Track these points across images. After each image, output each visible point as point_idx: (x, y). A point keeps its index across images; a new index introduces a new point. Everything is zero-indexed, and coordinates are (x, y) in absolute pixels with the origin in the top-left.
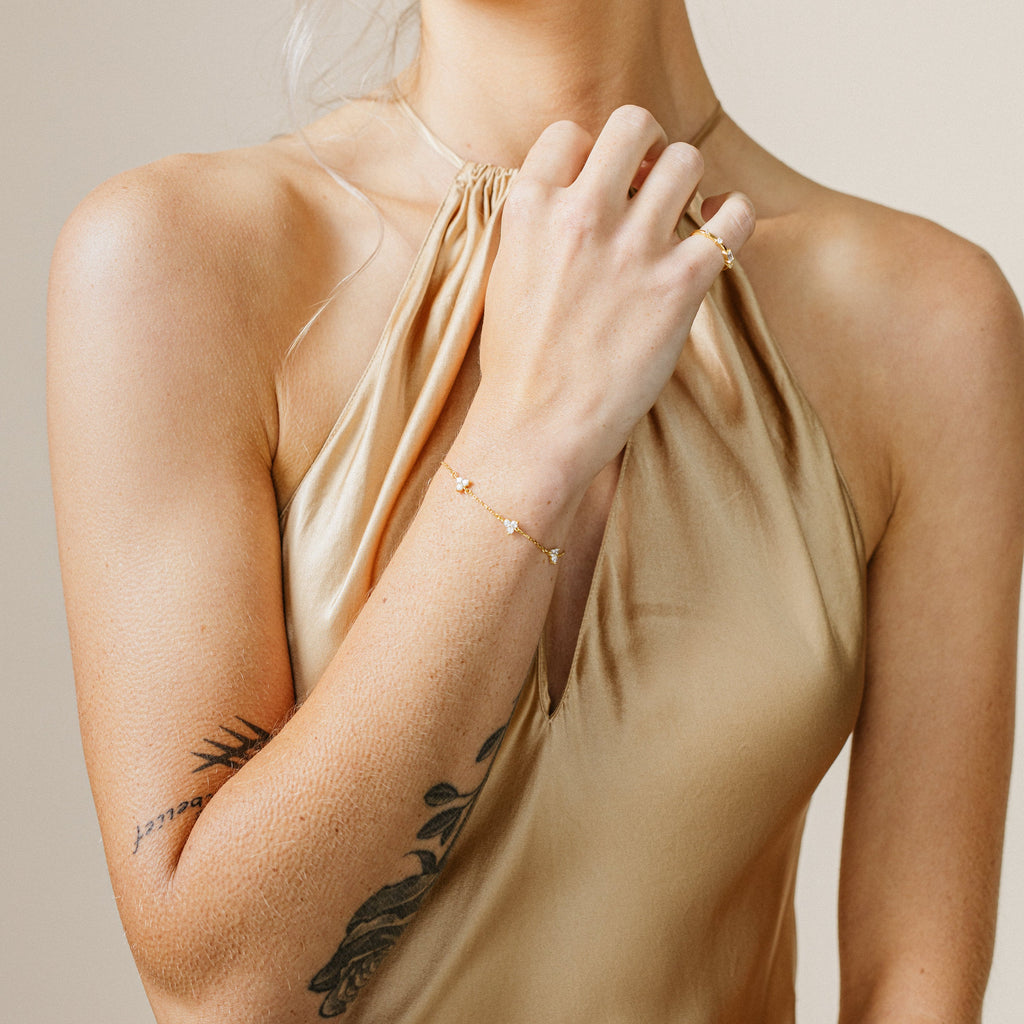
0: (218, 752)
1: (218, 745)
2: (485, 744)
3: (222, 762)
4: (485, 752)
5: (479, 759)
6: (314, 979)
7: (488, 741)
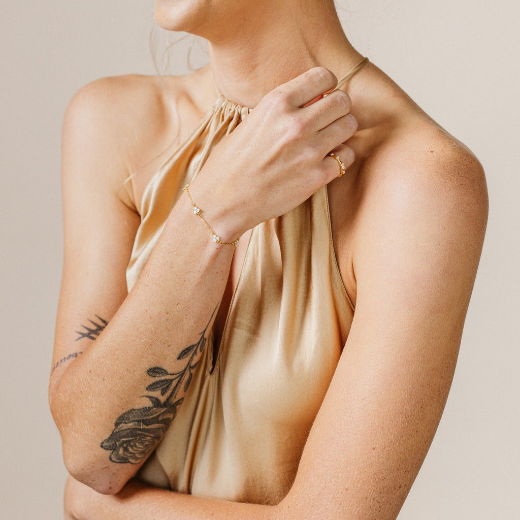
0: (86, 332)
1: (86, 328)
2: (182, 353)
3: (87, 336)
4: (183, 356)
5: (179, 358)
6: (103, 443)
7: (184, 351)
